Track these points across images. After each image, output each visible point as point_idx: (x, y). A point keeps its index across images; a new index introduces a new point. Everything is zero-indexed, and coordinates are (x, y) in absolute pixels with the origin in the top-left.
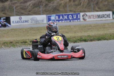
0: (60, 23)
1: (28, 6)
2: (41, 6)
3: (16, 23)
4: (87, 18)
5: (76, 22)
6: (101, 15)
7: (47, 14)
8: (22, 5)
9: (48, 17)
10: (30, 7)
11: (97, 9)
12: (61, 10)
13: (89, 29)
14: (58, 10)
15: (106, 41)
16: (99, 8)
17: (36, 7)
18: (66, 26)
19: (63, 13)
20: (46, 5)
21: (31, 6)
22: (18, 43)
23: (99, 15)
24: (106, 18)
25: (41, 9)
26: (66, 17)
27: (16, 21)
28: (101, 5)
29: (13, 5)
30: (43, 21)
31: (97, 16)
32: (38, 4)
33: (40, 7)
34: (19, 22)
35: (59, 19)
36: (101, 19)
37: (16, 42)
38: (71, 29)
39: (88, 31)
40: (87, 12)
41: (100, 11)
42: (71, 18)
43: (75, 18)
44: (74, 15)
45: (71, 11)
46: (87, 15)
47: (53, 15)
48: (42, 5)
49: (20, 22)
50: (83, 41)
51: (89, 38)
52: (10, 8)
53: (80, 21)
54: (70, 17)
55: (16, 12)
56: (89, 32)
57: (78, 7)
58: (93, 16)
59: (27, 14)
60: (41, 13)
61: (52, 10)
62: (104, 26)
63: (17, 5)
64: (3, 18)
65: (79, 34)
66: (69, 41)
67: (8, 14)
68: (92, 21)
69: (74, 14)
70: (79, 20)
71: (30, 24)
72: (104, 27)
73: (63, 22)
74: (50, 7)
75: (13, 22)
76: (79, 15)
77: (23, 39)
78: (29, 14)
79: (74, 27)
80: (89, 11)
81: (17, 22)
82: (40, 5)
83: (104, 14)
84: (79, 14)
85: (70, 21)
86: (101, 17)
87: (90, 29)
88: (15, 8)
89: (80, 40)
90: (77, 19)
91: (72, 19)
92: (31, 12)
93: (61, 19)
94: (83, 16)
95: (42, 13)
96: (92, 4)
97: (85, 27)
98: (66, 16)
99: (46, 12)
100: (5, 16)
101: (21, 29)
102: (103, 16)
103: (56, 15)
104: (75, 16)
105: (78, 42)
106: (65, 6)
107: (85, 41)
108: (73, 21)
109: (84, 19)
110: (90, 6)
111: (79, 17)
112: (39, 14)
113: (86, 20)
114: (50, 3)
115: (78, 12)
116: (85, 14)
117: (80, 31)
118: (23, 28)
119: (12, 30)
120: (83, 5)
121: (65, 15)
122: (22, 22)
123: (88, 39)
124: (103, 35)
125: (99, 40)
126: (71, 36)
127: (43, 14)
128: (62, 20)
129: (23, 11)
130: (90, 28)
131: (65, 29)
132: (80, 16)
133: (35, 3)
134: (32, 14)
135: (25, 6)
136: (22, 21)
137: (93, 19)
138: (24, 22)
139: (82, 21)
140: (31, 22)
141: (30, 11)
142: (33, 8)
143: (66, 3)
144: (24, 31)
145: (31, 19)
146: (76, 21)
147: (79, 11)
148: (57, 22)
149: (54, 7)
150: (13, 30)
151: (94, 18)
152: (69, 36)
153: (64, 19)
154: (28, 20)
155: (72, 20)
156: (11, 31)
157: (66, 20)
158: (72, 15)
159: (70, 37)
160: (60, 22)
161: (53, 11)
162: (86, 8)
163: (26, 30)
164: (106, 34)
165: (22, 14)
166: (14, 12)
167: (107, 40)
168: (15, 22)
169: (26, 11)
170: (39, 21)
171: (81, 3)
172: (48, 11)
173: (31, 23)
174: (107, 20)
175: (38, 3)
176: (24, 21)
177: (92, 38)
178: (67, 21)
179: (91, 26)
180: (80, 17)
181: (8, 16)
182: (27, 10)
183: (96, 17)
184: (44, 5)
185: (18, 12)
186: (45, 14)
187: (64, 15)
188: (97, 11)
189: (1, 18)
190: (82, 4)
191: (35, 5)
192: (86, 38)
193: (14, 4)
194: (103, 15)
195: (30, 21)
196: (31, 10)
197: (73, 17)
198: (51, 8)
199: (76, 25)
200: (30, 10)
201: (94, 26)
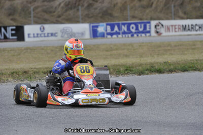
0: (115, 38)
1: (56, 8)
2: (80, 7)
3: (34, 37)
4: (162, 30)
5: (143, 38)
6: (189, 26)
7: (90, 22)
8: (46, 6)
9: (93, 27)
10: (59, 9)
11: (181, 14)
12: (116, 14)
13: (166, 51)
14: (111, 15)
15: (197, 73)
16: (185, 13)
17: (71, 9)
18: (124, 45)
19: (119, 21)
20: (90, 6)
21: (62, 8)
22: (38, 73)
23: (186, 26)
24: (197, 31)
25: (80, 13)
26: (124, 28)
27: (34, 34)
28: (189, 8)
29: (29, 5)
30: (83, 34)
31: (182, 28)
32: (75, 4)
33: (78, 10)
34: (39, 35)
35: (112, 32)
36: (189, 33)
37: (34, 72)
38: (134, 50)
39: (164, 54)
40: (162, 19)
41: (187, 19)
42: (133, 31)
43: (141, 30)
44: (139, 25)
45: (134, 17)
46: (162, 25)
47: (101, 24)
48: (83, 6)
49: (41, 36)
50: (155, 71)
51: (166, 67)
52: (23, 10)
53: (150, 35)
54: (133, 28)
55: (34, 17)
56: (166, 56)
57: (148, 11)
58: (174, 27)
59: (55, 21)
60: (80, 20)
61: (100, 15)
62: (194, 45)
63: (36, 4)
64: (11, 28)
65: (148, 60)
66: (131, 71)
67: (20, 21)
68: (172, 36)
69: (139, 23)
70: (148, 34)
71: (60, 40)
72: (193, 47)
73: (120, 38)
74: (96, 9)
75: (29, 35)
76: (148, 25)
77: (46, 66)
78: (57, 22)
79: (140, 46)
80: (167, 19)
81: (36, 35)
82: (79, 5)
83: (194, 24)
84: (149, 23)
85: (132, 36)
86: (189, 30)
87: (169, 50)
88: (34, 10)
89: (150, 71)
90: (145, 31)
91: (137, 31)
92: (62, 17)
93: (116, 31)
94: (156, 26)
95: (82, 19)
96: (173, 5)
97: (160, 46)
98: (126, 26)
99: (89, 18)
100: (15, 24)
101: (43, 49)
102: (192, 28)
103: (107, 25)
104: (141, 28)
105: (147, 74)
106: (123, 8)
107: (160, 71)
108: (138, 36)
109: (157, 32)
110: (168, 8)
111: (148, 29)
112: (77, 22)
113: (161, 34)
114: (97, 2)
115: (146, 19)
116: (160, 23)
117: (151, 55)
118: (47, 47)
119: (27, 49)
120: (156, 8)
121: (124, 24)
122: (45, 36)
123: (164, 68)
124: (192, 62)
125: (184, 70)
126: (133, 62)
127: (84, 21)
128: (117, 33)
129: (47, 16)
130: (169, 48)
131: (124, 49)
132: (150, 26)
133: (69, 2)
134: (63, 21)
135: (52, 7)
136: (45, 34)
137: (174, 33)
138: (48, 36)
139: (154, 37)
140: (62, 36)
141: (59, 17)
142: (66, 11)
143: (126, 2)
144: (49, 51)
145: (61, 31)
146: (143, 35)
147: (149, 17)
148: (109, 36)
149: (104, 9)
150: (29, 51)
151: (175, 31)
152: (131, 63)
153: (121, 32)
154: (56, 33)
155: (135, 33)
156: (25, 51)
157: (124, 33)
158: (136, 24)
159: (133, 64)
160: (115, 36)
161: (101, 17)
162: (161, 12)
163: (52, 50)
164: (197, 60)
165: (46, 21)
166: (30, 17)
167: (199, 70)
168: (32, 35)
169: (53, 16)
170: (77, 35)
171: (152, 3)
172: (92, 17)
173: (61, 38)
174: (200, 35)
175: (74, 2)
176: (48, 34)
177: (172, 67)
178: (127, 35)
179: (169, 45)
180: (150, 28)
181: (19, 25)
182: (55, 14)
183: (179, 28)
184: (86, 5)
185: (39, 18)
186: (88, 23)
187: (120, 25)
188: (182, 18)
189: (8, 28)
190: (154, 5)
191: (70, 6)
192: (161, 67)
193: (30, 3)
194: (192, 25)
195: (59, 34)
196: (62, 15)
197: (137, 28)
198: (97, 11)
199: (143, 43)
200: (60, 13)
201: (176, 46)
